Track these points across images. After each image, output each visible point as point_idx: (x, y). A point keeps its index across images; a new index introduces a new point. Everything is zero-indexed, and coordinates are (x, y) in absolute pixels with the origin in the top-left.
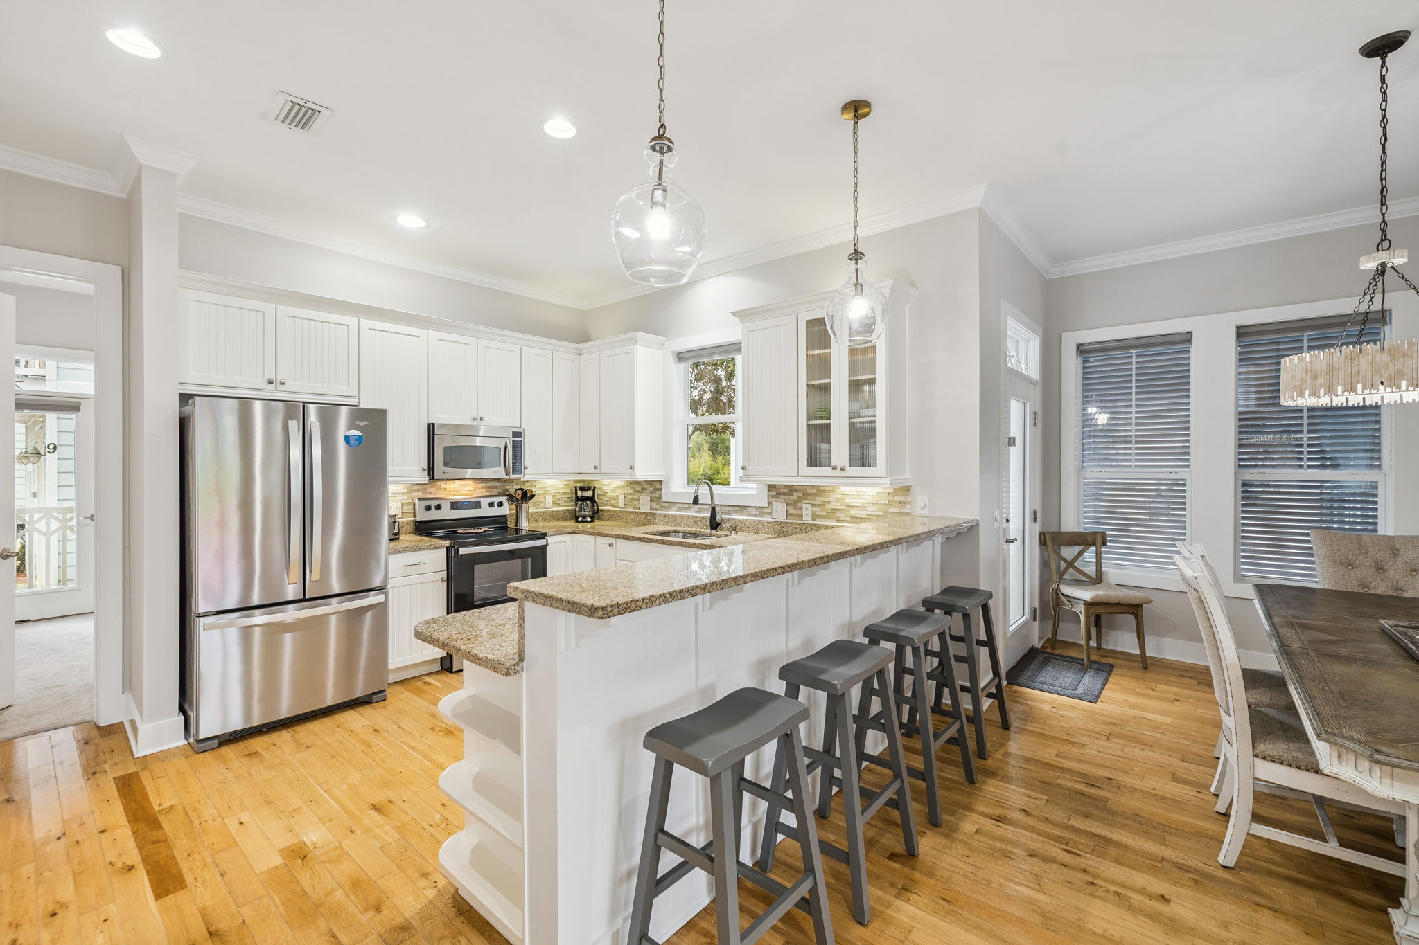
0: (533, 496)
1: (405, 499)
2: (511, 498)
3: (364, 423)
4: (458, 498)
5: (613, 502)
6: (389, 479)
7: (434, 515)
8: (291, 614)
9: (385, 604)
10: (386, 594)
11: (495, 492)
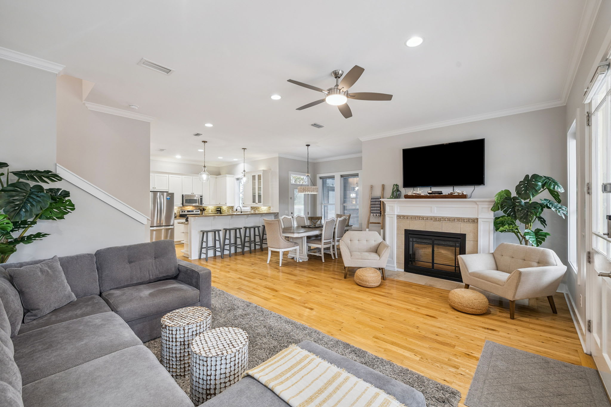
0: (205, 210)
1: (178, 210)
2: (201, 210)
3: (170, 195)
4: (189, 210)
5: (225, 211)
6: (174, 206)
7: (184, 213)
8: (155, 228)
9: (174, 228)
10: (174, 226)
11: (197, 209)
